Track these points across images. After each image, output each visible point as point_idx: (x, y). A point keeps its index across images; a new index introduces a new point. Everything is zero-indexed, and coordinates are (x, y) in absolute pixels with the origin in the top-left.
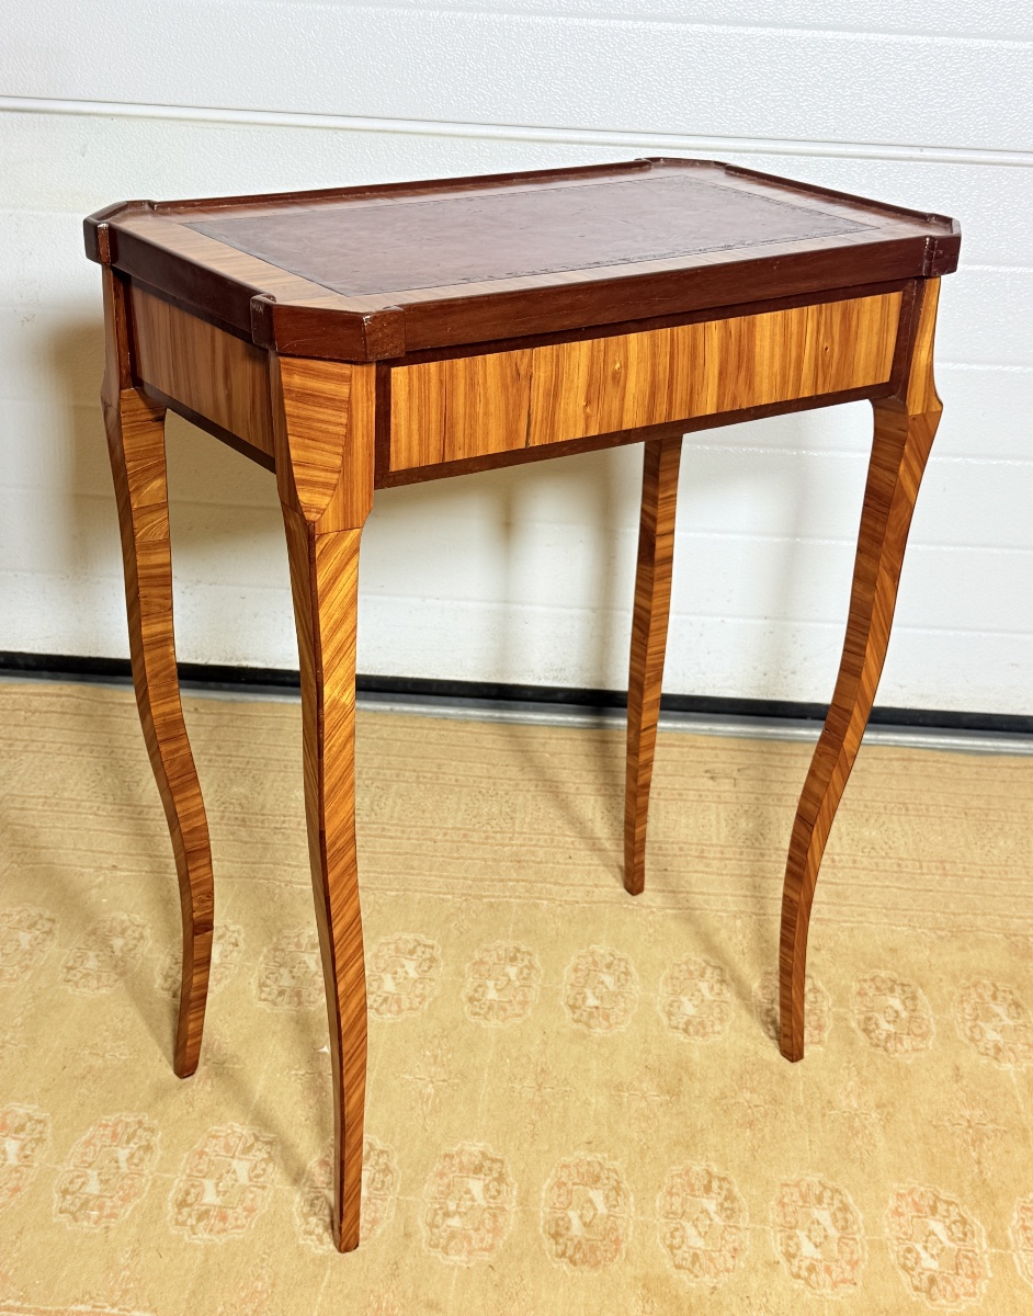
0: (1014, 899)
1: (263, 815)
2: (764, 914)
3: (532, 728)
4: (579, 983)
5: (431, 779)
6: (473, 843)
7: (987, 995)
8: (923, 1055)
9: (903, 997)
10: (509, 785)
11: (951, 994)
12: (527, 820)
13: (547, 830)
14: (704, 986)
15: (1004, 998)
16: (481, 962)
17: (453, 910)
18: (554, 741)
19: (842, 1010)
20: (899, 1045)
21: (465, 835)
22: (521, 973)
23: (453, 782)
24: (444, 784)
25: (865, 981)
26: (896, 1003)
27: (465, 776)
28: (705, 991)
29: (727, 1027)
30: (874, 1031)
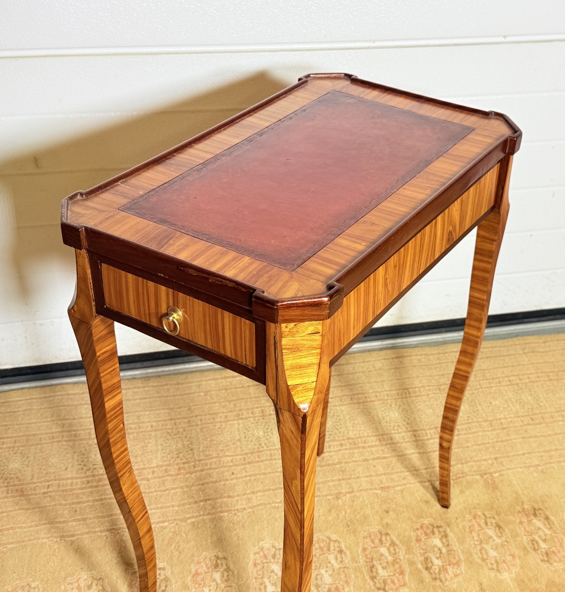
0: (477, 447)
1: (34, 483)
2: (353, 492)
3: (190, 376)
4: (259, 575)
5: (135, 428)
6: (172, 475)
7: (482, 522)
8: (460, 578)
9: (440, 537)
10: (184, 423)
11: (464, 527)
12: (201, 449)
13: (215, 455)
14: (331, 558)
15: (491, 523)
16: (197, 574)
17: (170, 535)
18: (204, 383)
19: (411, 556)
20: (447, 574)
21: (166, 471)
22: (223, 576)
23: (149, 429)
24: (145, 431)
25: (418, 529)
26: (437, 542)
27: (156, 421)
28: (333, 561)
29: (352, 588)
30: (431, 567)
